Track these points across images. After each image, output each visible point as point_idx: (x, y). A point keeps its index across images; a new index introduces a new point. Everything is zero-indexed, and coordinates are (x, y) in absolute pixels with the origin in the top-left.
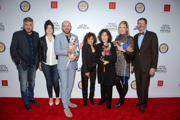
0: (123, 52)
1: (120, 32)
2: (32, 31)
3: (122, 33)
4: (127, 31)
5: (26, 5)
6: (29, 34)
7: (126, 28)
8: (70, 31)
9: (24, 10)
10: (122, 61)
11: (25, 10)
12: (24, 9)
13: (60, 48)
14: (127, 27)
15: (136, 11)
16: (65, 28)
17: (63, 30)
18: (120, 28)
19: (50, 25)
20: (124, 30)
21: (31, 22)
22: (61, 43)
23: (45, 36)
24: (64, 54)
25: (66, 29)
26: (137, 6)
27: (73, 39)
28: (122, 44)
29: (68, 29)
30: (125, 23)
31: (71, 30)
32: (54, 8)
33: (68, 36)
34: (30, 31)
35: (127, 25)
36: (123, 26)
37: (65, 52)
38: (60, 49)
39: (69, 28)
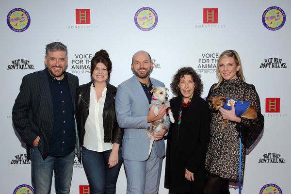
0: (234, 122)
1: (223, 75)
2: (64, 73)
3: (227, 78)
4: (238, 72)
5: (20, 17)
6: (58, 79)
7: (235, 64)
8: (148, 74)
9: (15, 27)
10: (232, 142)
11: (18, 28)
12: (16, 25)
13: (129, 111)
14: (238, 63)
15: (266, 25)
16: (137, 67)
17: (134, 72)
18: (222, 65)
19: (103, 62)
20: (231, 69)
21: (64, 53)
22: (131, 102)
23: (89, 84)
24: (140, 125)
25: (141, 69)
26: (268, 15)
27: (161, 93)
28: (231, 103)
29: (144, 69)
30: (233, 54)
31: (151, 71)
32: (83, 23)
33: (146, 84)
34: (61, 72)
35: (236, 58)
36: (227, 60)
37: (143, 119)
38: (130, 113)
39: (146, 66)
